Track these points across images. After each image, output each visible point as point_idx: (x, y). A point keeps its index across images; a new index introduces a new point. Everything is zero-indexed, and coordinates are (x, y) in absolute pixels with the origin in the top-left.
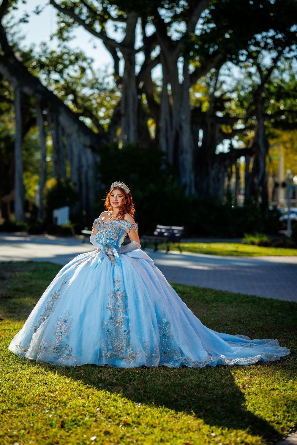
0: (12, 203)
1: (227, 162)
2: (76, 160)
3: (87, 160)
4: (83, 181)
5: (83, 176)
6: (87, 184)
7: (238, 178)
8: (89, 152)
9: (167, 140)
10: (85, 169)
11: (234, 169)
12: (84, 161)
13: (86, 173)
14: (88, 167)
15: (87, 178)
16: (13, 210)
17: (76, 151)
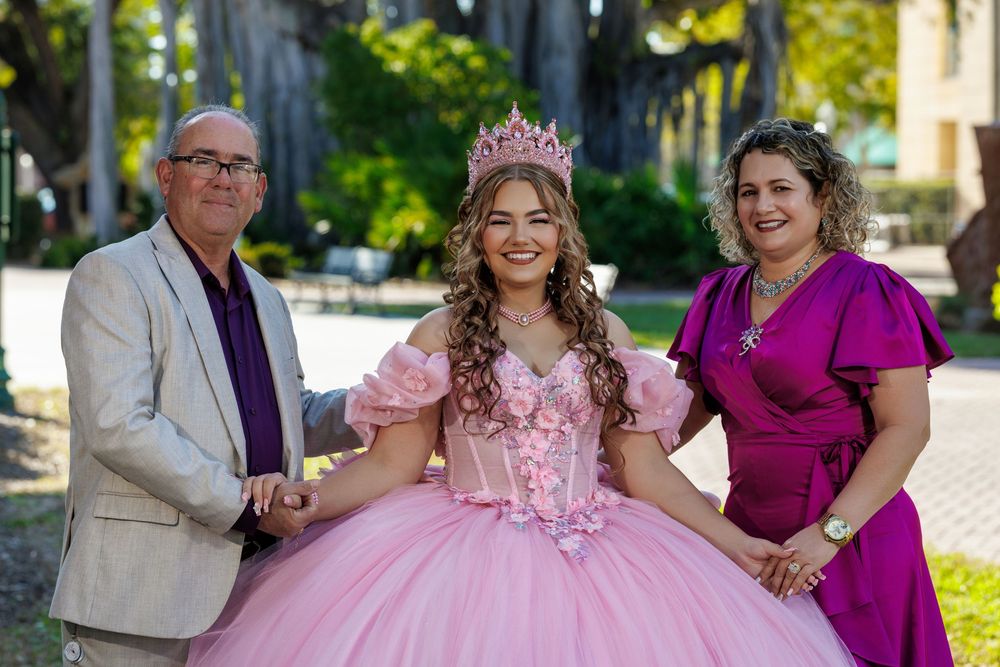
0: (84, 189)
1: (671, 80)
2: (258, 71)
3: (289, 73)
4: (279, 130)
5: (278, 116)
6: (288, 139)
7: (700, 123)
8: (293, 50)
9: (507, 19)
10: (282, 96)
11: (689, 99)
12: (280, 76)
13: (287, 108)
14: (292, 90)
15: (287, 121)
16: (84, 207)
17: (258, 48)
